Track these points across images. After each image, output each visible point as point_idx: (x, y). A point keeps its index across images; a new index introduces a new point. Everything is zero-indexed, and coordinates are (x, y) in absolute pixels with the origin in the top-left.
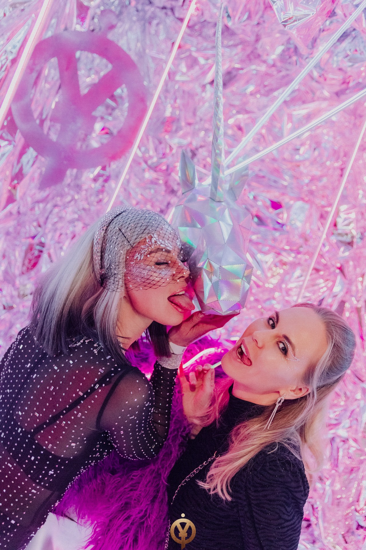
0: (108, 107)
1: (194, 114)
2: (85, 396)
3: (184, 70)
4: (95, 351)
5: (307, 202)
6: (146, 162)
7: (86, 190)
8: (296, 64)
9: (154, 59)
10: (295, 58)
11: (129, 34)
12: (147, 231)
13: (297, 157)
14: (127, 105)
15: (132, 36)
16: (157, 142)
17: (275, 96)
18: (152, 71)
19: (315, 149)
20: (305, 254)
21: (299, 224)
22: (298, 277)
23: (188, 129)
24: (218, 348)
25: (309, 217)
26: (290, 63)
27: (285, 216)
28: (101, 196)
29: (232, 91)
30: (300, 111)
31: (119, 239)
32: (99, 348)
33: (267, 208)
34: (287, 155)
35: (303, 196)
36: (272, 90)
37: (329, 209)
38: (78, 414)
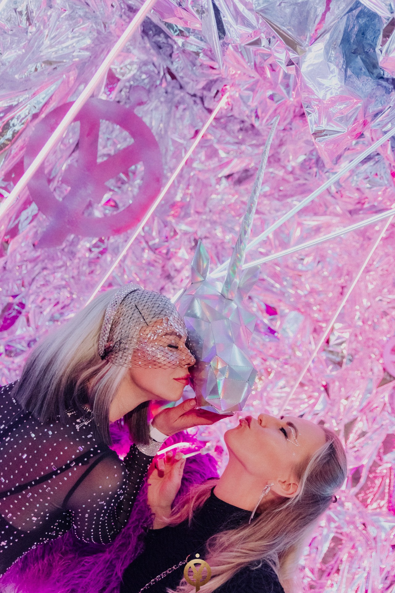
0: (119, 180)
1: (205, 204)
2: (59, 472)
3: (203, 158)
4: (77, 427)
5: (302, 313)
6: (147, 242)
7: (79, 259)
8: (316, 176)
9: (174, 142)
10: (315, 170)
11: (154, 112)
12: (163, 313)
13: (300, 267)
14: (138, 182)
15: (156, 115)
16: (162, 225)
17: (288, 202)
18: (170, 153)
19: (319, 262)
20: (292, 365)
21: (291, 335)
22: (281, 388)
23: (196, 217)
24: (193, 444)
25: (302, 329)
26: (309, 173)
27: (278, 323)
28: (93, 268)
29: (247, 189)
30: (311, 222)
31: (135, 315)
32: (82, 425)
33: (262, 311)
34: (290, 262)
35: (299, 306)
36: (286, 196)
37: (324, 325)
38: (46, 488)
